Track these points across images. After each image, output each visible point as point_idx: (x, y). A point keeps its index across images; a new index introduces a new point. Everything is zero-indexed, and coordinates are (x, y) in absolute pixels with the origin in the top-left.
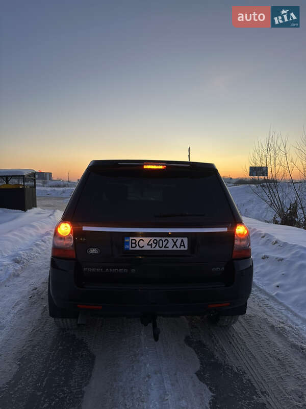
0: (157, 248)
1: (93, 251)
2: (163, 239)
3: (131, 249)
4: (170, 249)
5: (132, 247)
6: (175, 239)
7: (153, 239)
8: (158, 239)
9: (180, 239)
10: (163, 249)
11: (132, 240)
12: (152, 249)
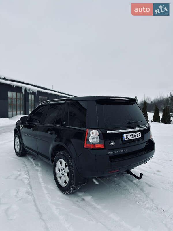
0: (133, 138)
1: (113, 143)
2: (134, 133)
3: (125, 140)
4: (137, 138)
5: (125, 139)
6: (137, 133)
7: (131, 134)
8: (133, 134)
9: (139, 133)
10: (135, 138)
11: (125, 135)
12: (132, 139)
